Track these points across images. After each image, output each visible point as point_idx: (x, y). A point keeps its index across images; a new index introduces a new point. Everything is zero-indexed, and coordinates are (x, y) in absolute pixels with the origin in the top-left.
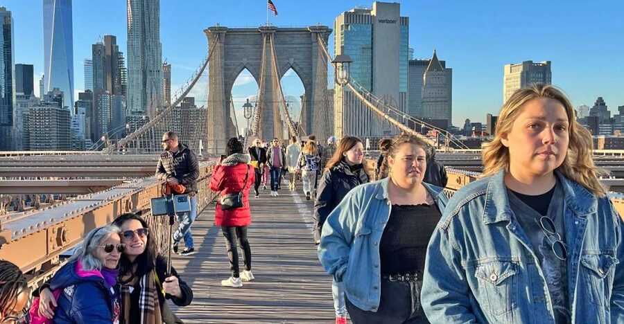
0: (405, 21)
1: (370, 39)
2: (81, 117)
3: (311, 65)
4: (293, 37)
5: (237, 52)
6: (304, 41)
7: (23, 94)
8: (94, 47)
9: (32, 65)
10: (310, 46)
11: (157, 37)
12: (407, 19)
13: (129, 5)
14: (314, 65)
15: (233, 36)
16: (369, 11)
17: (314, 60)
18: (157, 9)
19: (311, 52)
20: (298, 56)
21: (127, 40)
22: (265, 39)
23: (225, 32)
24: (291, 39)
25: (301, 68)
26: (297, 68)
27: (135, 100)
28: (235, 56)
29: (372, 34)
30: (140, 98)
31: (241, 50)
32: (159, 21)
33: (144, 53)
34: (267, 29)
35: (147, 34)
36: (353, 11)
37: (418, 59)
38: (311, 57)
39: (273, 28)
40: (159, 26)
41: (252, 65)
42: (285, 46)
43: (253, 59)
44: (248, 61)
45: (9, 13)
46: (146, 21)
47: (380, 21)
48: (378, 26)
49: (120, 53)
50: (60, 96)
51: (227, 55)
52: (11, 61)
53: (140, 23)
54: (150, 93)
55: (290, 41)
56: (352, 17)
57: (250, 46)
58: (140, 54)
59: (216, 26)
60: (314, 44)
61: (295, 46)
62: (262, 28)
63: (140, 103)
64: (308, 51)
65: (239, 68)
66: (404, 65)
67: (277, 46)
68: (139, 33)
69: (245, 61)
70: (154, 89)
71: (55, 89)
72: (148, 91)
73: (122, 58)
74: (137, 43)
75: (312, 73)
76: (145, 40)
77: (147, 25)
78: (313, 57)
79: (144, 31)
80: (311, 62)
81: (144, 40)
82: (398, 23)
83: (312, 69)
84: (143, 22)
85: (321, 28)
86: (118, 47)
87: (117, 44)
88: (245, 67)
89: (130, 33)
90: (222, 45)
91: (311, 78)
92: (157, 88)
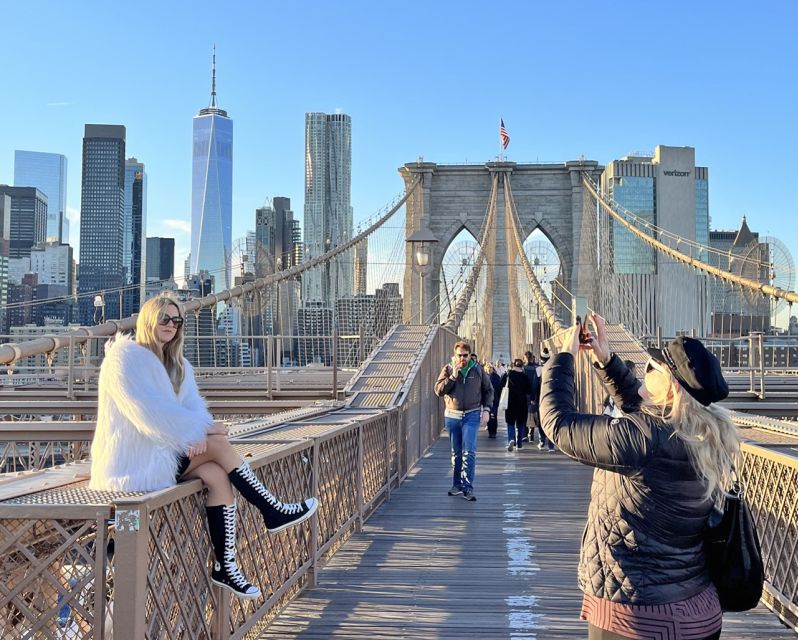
0: (702, 173)
1: (652, 199)
2: (235, 311)
3: (571, 222)
4: (541, 179)
5: (450, 202)
6: (558, 185)
7: (158, 279)
8: (259, 213)
9: (173, 239)
10: (568, 192)
11: (347, 198)
12: (705, 170)
13: (309, 155)
14: (575, 222)
15: (444, 178)
16: (650, 159)
17: (575, 215)
18: (347, 160)
19: (570, 202)
20: (550, 208)
21: (303, 202)
22: (495, 181)
23: (432, 170)
24: (538, 182)
25: (555, 228)
26: (547, 228)
27: (313, 286)
28: (447, 208)
29: (655, 191)
30: (320, 283)
31: (457, 199)
32: (349, 177)
33: (328, 221)
34: (499, 165)
35: (332, 194)
36: (625, 159)
37: (719, 230)
38: (571, 209)
39: (507, 165)
40: (349, 183)
41: (473, 224)
42: (528, 193)
43: (476, 214)
44: (469, 217)
45: (141, 167)
46: (332, 176)
47: (666, 173)
48: (662, 179)
49: (295, 222)
50: (209, 281)
51: (434, 206)
52: (140, 232)
53: (323, 180)
54: (335, 276)
55: (536, 185)
56: (624, 168)
57: (472, 193)
58: (322, 222)
59: (418, 162)
60: (575, 190)
61: (544, 193)
62: (491, 165)
63: (320, 291)
64: (566, 201)
65: (455, 228)
66: (704, 236)
67: (516, 193)
68: (322, 193)
69: (463, 217)
70: (340, 270)
71: (202, 272)
72: (332, 274)
73: (299, 229)
74: (319, 206)
75: (572, 236)
76: (330, 203)
77: (332, 182)
78: (574, 210)
79: (328, 191)
80: (571, 218)
81: (328, 202)
82: (692, 176)
83: (571, 229)
84: (328, 179)
85: (586, 164)
86: (292, 213)
87: (291, 209)
88: (464, 227)
89: (309, 192)
90: (428, 191)
91: (571, 242)
92: (345, 270)
